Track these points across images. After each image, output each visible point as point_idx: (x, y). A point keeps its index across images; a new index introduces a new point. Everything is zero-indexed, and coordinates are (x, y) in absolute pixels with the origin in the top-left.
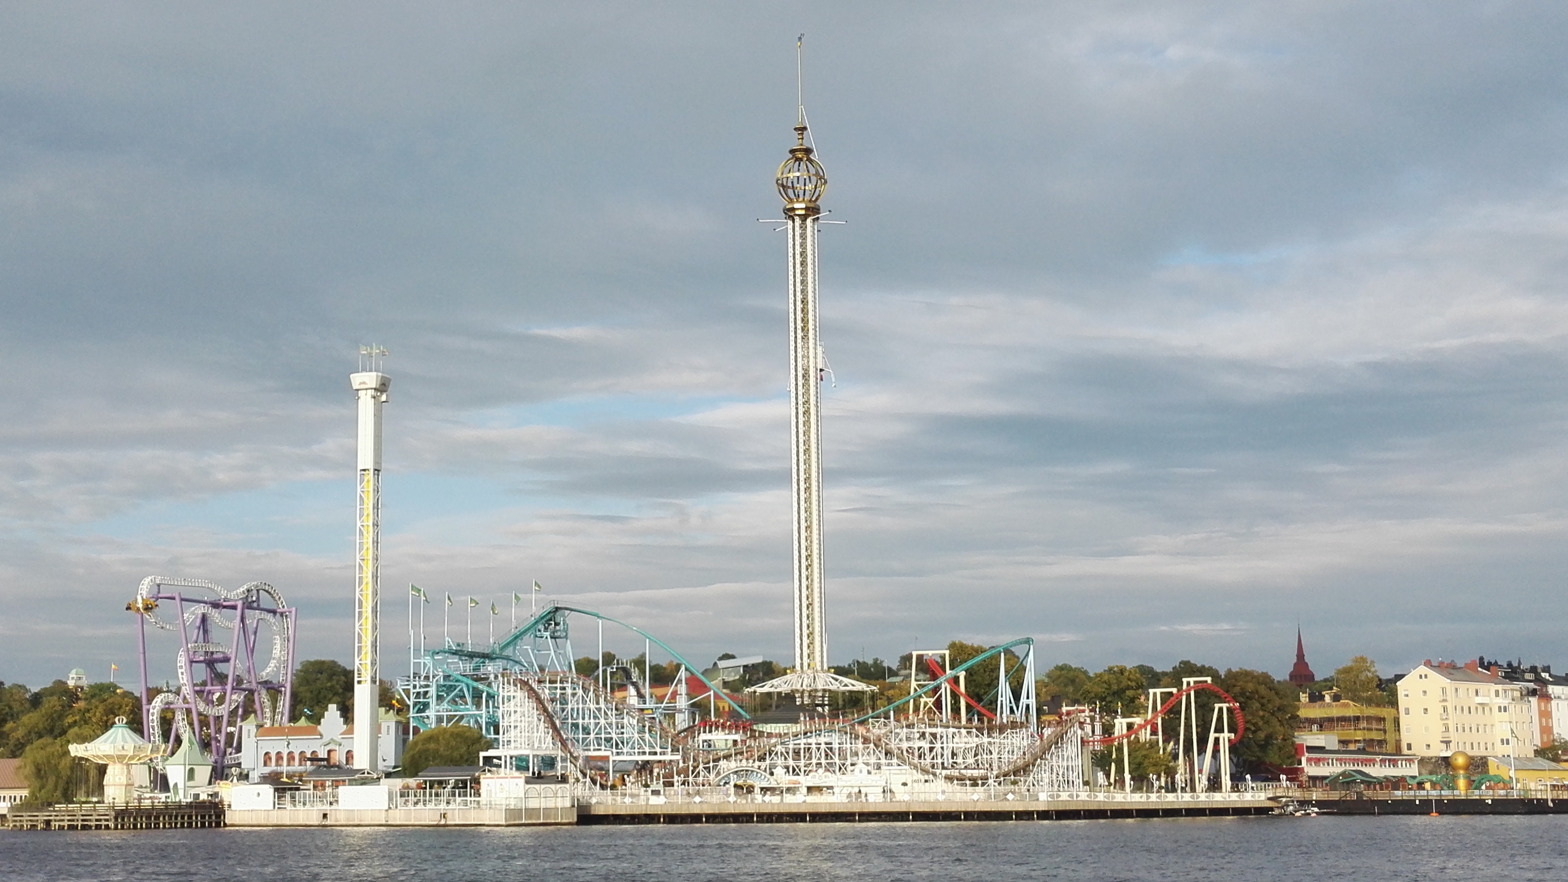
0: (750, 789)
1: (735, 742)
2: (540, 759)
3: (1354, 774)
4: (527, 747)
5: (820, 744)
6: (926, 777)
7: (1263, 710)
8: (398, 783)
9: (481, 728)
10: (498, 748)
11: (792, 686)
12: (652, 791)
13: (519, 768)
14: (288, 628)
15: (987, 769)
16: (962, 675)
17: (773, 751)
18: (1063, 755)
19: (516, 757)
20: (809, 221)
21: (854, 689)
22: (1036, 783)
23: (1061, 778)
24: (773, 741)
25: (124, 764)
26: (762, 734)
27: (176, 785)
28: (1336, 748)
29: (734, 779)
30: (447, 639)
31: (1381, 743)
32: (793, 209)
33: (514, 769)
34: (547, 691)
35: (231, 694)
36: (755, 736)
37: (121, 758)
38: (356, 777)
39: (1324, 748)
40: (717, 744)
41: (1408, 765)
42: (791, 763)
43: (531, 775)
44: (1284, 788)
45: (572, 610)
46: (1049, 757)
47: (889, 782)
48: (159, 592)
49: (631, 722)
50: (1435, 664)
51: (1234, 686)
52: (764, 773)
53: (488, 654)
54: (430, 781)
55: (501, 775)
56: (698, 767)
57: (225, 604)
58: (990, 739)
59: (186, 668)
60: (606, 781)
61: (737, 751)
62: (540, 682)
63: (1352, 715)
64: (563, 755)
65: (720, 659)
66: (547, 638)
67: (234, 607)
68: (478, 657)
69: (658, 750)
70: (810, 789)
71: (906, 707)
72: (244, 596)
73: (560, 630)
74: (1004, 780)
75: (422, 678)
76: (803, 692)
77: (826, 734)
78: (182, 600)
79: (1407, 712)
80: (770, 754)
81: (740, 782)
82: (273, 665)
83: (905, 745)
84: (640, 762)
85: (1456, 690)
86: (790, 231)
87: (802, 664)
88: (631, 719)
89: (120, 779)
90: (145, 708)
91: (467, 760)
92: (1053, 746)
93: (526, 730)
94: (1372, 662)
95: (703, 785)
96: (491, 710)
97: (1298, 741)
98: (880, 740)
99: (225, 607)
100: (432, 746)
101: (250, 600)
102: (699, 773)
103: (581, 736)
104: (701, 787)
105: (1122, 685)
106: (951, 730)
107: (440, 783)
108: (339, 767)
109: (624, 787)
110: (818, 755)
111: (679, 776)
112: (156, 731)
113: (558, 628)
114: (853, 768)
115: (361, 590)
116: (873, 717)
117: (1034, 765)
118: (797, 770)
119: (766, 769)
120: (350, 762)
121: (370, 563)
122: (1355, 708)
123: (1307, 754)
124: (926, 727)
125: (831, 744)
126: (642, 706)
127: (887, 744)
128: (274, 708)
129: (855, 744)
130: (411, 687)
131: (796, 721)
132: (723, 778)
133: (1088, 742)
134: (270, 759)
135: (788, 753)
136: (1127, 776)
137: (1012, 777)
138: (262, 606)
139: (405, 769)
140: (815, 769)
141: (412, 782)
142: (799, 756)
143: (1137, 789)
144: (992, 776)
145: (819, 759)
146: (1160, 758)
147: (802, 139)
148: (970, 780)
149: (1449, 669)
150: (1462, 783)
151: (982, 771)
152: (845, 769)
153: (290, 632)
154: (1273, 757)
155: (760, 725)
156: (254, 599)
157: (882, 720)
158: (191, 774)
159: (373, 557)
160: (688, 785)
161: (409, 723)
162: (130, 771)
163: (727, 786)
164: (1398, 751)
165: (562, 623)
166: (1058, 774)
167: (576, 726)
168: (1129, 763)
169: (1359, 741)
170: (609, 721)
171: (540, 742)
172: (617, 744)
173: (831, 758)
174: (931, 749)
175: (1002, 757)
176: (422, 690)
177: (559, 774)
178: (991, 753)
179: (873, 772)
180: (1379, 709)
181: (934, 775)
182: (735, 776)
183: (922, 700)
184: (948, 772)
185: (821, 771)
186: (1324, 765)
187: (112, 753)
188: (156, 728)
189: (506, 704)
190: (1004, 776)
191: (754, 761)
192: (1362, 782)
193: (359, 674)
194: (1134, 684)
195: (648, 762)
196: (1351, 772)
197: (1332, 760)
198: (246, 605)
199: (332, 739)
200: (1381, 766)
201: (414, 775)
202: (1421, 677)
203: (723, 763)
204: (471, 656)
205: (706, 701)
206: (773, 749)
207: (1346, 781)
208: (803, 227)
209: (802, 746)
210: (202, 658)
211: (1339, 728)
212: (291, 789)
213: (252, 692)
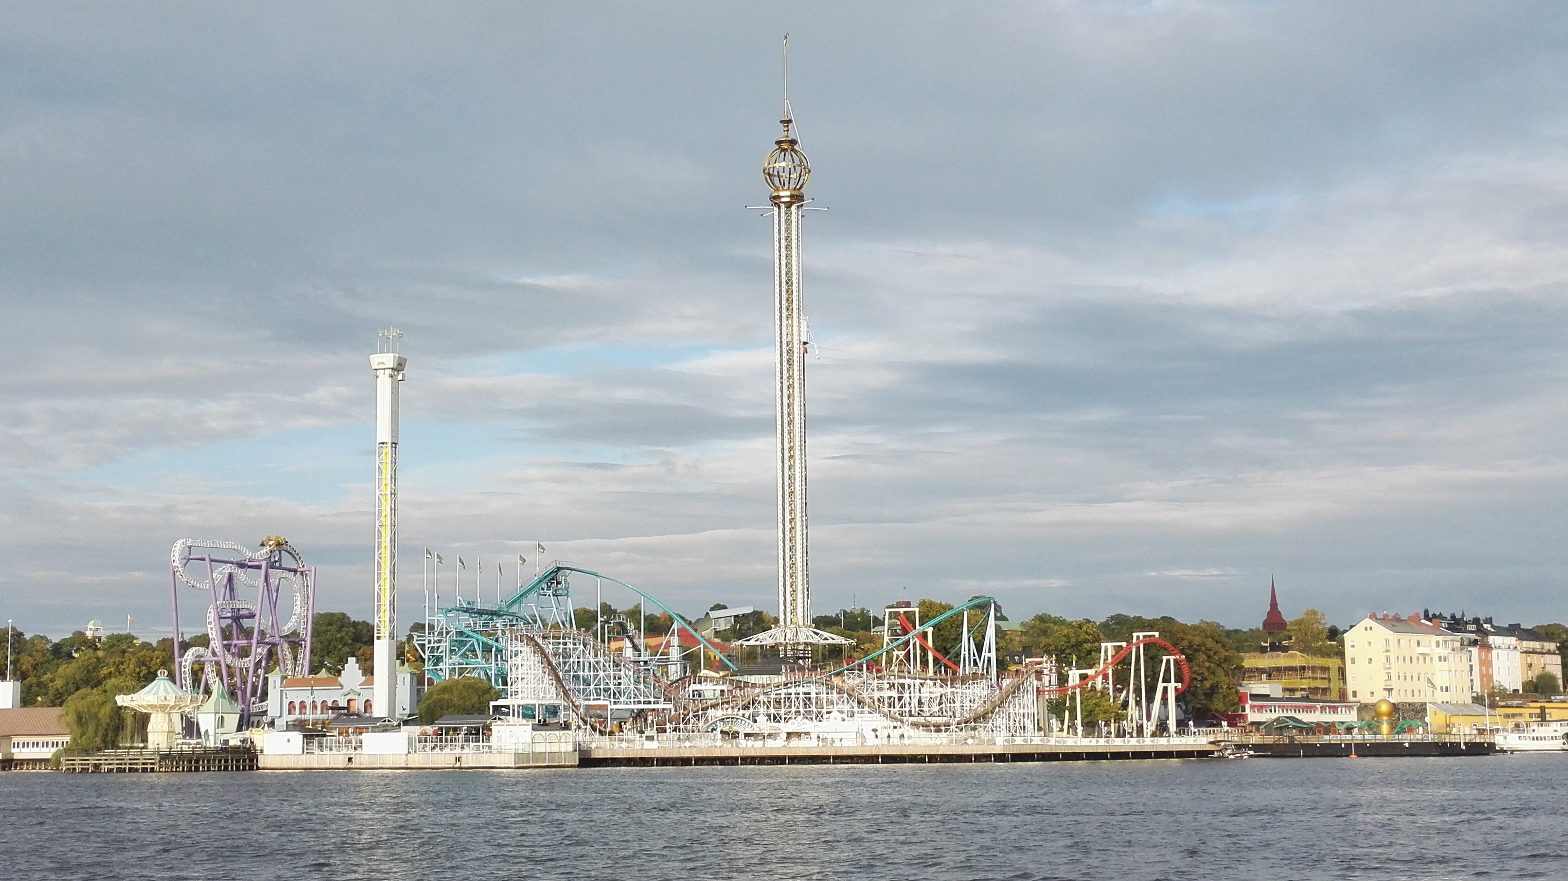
0: (735, 735)
1: (722, 691)
2: (544, 707)
3: (1286, 719)
4: (533, 697)
5: (799, 694)
6: (895, 724)
7: (1209, 661)
8: (416, 730)
9: (491, 681)
10: (507, 698)
11: (776, 639)
12: (647, 737)
13: (525, 716)
14: (307, 586)
15: (951, 717)
16: (930, 631)
17: (756, 701)
18: (1020, 704)
19: (522, 706)
20: (794, 207)
21: (834, 642)
22: (994, 729)
23: (1017, 724)
24: (757, 690)
25: (166, 713)
26: (746, 685)
27: (207, 731)
28: (1281, 696)
29: (720, 727)
30: (458, 598)
31: (1324, 690)
32: (779, 197)
33: (521, 717)
34: (551, 646)
35: (257, 648)
36: (740, 687)
37: (163, 708)
38: (378, 724)
39: (1269, 695)
40: (706, 694)
41: (1348, 712)
42: (772, 711)
43: (537, 722)
44: (1225, 733)
45: (572, 570)
46: (1007, 706)
47: (860, 728)
48: (190, 554)
49: (627, 674)
50: (1380, 616)
51: (1183, 639)
52: (747, 721)
53: (495, 611)
54: (445, 728)
55: (510, 723)
56: (688, 715)
57: (250, 564)
58: (954, 689)
59: (215, 623)
60: (605, 727)
61: (723, 701)
62: (544, 638)
63: (1299, 665)
64: (566, 704)
65: (712, 609)
66: (549, 595)
67: (259, 567)
68: (487, 614)
69: (652, 700)
70: (789, 735)
71: (880, 659)
72: (268, 556)
73: (561, 588)
74: (965, 726)
75: (436, 634)
76: (786, 646)
77: (805, 685)
78: (212, 561)
79: (1353, 661)
80: (754, 704)
81: (726, 729)
82: (294, 620)
83: (876, 695)
84: (635, 711)
85: (1399, 641)
86: (776, 217)
87: (785, 619)
88: (627, 670)
89: (162, 726)
90: (177, 660)
91: (478, 709)
92: (1010, 696)
93: (533, 682)
94: (1322, 615)
95: (693, 732)
96: (499, 662)
97: (1242, 690)
98: (853, 690)
99: (250, 567)
100: (446, 696)
101: (272, 560)
102: (689, 719)
103: (582, 687)
104: (691, 734)
105: (1081, 638)
106: (918, 681)
107: (455, 730)
108: (358, 715)
109: (621, 733)
110: (797, 704)
111: (671, 723)
112: (188, 682)
113: (559, 586)
114: (828, 715)
115: (380, 554)
116: (848, 670)
117: (992, 712)
118: (778, 718)
119: (749, 717)
120: (369, 711)
121: (388, 528)
122: (1302, 659)
123: (1250, 702)
124: (895, 679)
125: (809, 694)
126: (637, 659)
127: (861, 694)
128: (295, 659)
129: (831, 693)
130: (426, 642)
131: (778, 672)
132: (711, 724)
133: (1044, 692)
134: (294, 708)
135: (769, 702)
136: (1078, 722)
137: (973, 724)
138: (283, 566)
139: (421, 717)
140: (794, 716)
141: (429, 729)
142: (780, 705)
143: (1087, 734)
144: (954, 723)
145: (798, 708)
146: (1110, 706)
147: (788, 131)
148: (934, 726)
149: (1394, 622)
150: (1385, 728)
151: (945, 718)
152: (822, 716)
153: (309, 590)
154: (1218, 705)
155: (746, 676)
156: (277, 559)
157: (857, 671)
158: (221, 722)
159: (391, 524)
160: (679, 731)
161: (424, 676)
162: (171, 719)
163: (714, 732)
164: (1343, 697)
165: (563, 582)
166: (1015, 721)
167: (577, 677)
168: (1082, 710)
169: (1302, 689)
170: (607, 673)
171: (545, 693)
172: (614, 694)
173: (810, 707)
174: (900, 699)
175: (964, 705)
176: (436, 645)
177: (562, 722)
178: (954, 702)
179: (847, 719)
180: (1324, 659)
181: (902, 722)
182: (722, 723)
183: (895, 653)
184: (915, 719)
185: (799, 718)
186: (1266, 711)
187: (156, 703)
188: (188, 679)
189: (514, 658)
190: (966, 723)
191: (739, 709)
192: (1294, 727)
193: (378, 630)
194: (1090, 638)
195: (643, 710)
196: (1284, 719)
197: (1275, 707)
198: (269, 565)
199: (351, 690)
200: (1322, 712)
201: (431, 723)
202: (1366, 629)
203: (711, 712)
204: (481, 613)
205: (698, 651)
206: (756, 698)
207: (1280, 727)
208: (788, 214)
209: (783, 696)
210: (229, 615)
211: (1287, 677)
212: (318, 736)
213: (274, 645)
